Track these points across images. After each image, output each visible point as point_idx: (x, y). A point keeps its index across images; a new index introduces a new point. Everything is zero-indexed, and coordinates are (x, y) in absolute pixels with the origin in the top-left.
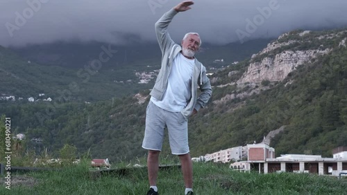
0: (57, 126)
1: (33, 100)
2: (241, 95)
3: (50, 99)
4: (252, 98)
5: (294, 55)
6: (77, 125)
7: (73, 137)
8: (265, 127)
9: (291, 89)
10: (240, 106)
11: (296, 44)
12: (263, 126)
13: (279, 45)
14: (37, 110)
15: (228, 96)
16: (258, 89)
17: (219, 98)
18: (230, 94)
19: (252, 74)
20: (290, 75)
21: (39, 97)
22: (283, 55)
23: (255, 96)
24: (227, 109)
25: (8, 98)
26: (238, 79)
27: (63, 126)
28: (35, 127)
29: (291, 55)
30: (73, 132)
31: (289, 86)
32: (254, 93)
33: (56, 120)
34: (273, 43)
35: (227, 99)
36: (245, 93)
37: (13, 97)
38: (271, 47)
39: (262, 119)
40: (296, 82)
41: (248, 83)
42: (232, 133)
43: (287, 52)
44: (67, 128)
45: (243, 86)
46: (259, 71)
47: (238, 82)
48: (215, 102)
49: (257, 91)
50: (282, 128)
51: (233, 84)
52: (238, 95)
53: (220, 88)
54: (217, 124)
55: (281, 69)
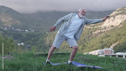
0: (36, 40)
1: (27, 31)
2: (103, 31)
3: (33, 31)
4: (107, 32)
5: (123, 16)
6: (43, 40)
7: (41, 45)
8: (111, 43)
9: (121, 28)
10: (102, 35)
11: (123, 12)
12: (110, 42)
13: (117, 13)
14: (28, 34)
15: (98, 31)
16: (109, 28)
17: (94, 31)
18: (99, 30)
19: (107, 23)
20: (121, 23)
21: (29, 30)
22: (118, 16)
23: (108, 31)
24: (97, 35)
25: (18, 30)
26: (102, 25)
27: (38, 41)
28: (28, 41)
29: (121, 16)
30: (42, 43)
31: (120, 28)
32: (108, 30)
33: (35, 38)
34: (115, 12)
35: (97, 32)
36: (104, 30)
37: (20, 30)
38: (114, 13)
39: (110, 39)
40: (123, 26)
41: (106, 26)
42: (99, 44)
43: (120, 15)
44: (39, 41)
45: (103, 27)
46: (109, 22)
47: (102, 26)
48: (93, 33)
49: (109, 29)
50: (117, 43)
51: (100, 26)
52: (101, 31)
53: (95, 28)
54: (94, 41)
55: (117, 21)
